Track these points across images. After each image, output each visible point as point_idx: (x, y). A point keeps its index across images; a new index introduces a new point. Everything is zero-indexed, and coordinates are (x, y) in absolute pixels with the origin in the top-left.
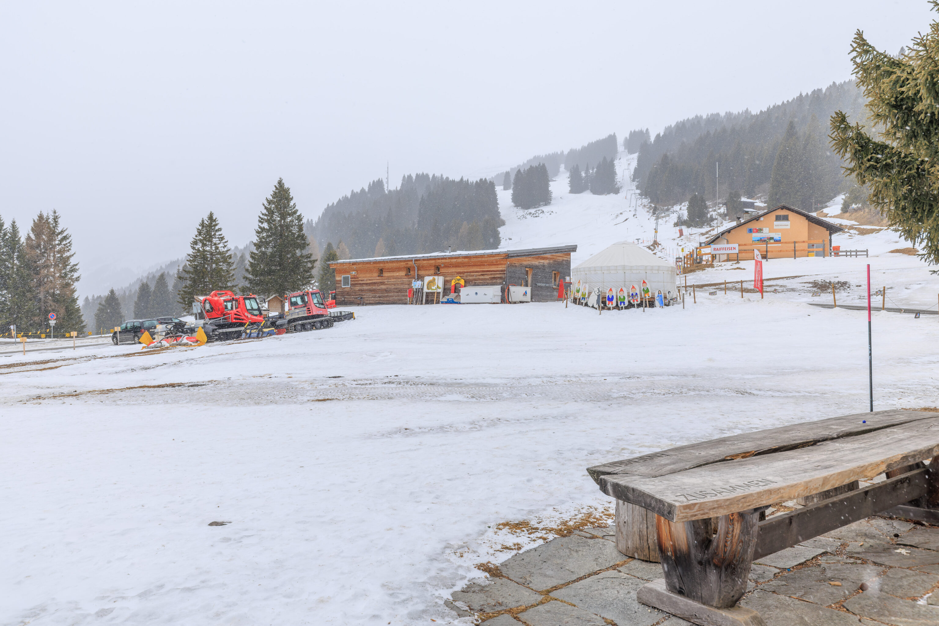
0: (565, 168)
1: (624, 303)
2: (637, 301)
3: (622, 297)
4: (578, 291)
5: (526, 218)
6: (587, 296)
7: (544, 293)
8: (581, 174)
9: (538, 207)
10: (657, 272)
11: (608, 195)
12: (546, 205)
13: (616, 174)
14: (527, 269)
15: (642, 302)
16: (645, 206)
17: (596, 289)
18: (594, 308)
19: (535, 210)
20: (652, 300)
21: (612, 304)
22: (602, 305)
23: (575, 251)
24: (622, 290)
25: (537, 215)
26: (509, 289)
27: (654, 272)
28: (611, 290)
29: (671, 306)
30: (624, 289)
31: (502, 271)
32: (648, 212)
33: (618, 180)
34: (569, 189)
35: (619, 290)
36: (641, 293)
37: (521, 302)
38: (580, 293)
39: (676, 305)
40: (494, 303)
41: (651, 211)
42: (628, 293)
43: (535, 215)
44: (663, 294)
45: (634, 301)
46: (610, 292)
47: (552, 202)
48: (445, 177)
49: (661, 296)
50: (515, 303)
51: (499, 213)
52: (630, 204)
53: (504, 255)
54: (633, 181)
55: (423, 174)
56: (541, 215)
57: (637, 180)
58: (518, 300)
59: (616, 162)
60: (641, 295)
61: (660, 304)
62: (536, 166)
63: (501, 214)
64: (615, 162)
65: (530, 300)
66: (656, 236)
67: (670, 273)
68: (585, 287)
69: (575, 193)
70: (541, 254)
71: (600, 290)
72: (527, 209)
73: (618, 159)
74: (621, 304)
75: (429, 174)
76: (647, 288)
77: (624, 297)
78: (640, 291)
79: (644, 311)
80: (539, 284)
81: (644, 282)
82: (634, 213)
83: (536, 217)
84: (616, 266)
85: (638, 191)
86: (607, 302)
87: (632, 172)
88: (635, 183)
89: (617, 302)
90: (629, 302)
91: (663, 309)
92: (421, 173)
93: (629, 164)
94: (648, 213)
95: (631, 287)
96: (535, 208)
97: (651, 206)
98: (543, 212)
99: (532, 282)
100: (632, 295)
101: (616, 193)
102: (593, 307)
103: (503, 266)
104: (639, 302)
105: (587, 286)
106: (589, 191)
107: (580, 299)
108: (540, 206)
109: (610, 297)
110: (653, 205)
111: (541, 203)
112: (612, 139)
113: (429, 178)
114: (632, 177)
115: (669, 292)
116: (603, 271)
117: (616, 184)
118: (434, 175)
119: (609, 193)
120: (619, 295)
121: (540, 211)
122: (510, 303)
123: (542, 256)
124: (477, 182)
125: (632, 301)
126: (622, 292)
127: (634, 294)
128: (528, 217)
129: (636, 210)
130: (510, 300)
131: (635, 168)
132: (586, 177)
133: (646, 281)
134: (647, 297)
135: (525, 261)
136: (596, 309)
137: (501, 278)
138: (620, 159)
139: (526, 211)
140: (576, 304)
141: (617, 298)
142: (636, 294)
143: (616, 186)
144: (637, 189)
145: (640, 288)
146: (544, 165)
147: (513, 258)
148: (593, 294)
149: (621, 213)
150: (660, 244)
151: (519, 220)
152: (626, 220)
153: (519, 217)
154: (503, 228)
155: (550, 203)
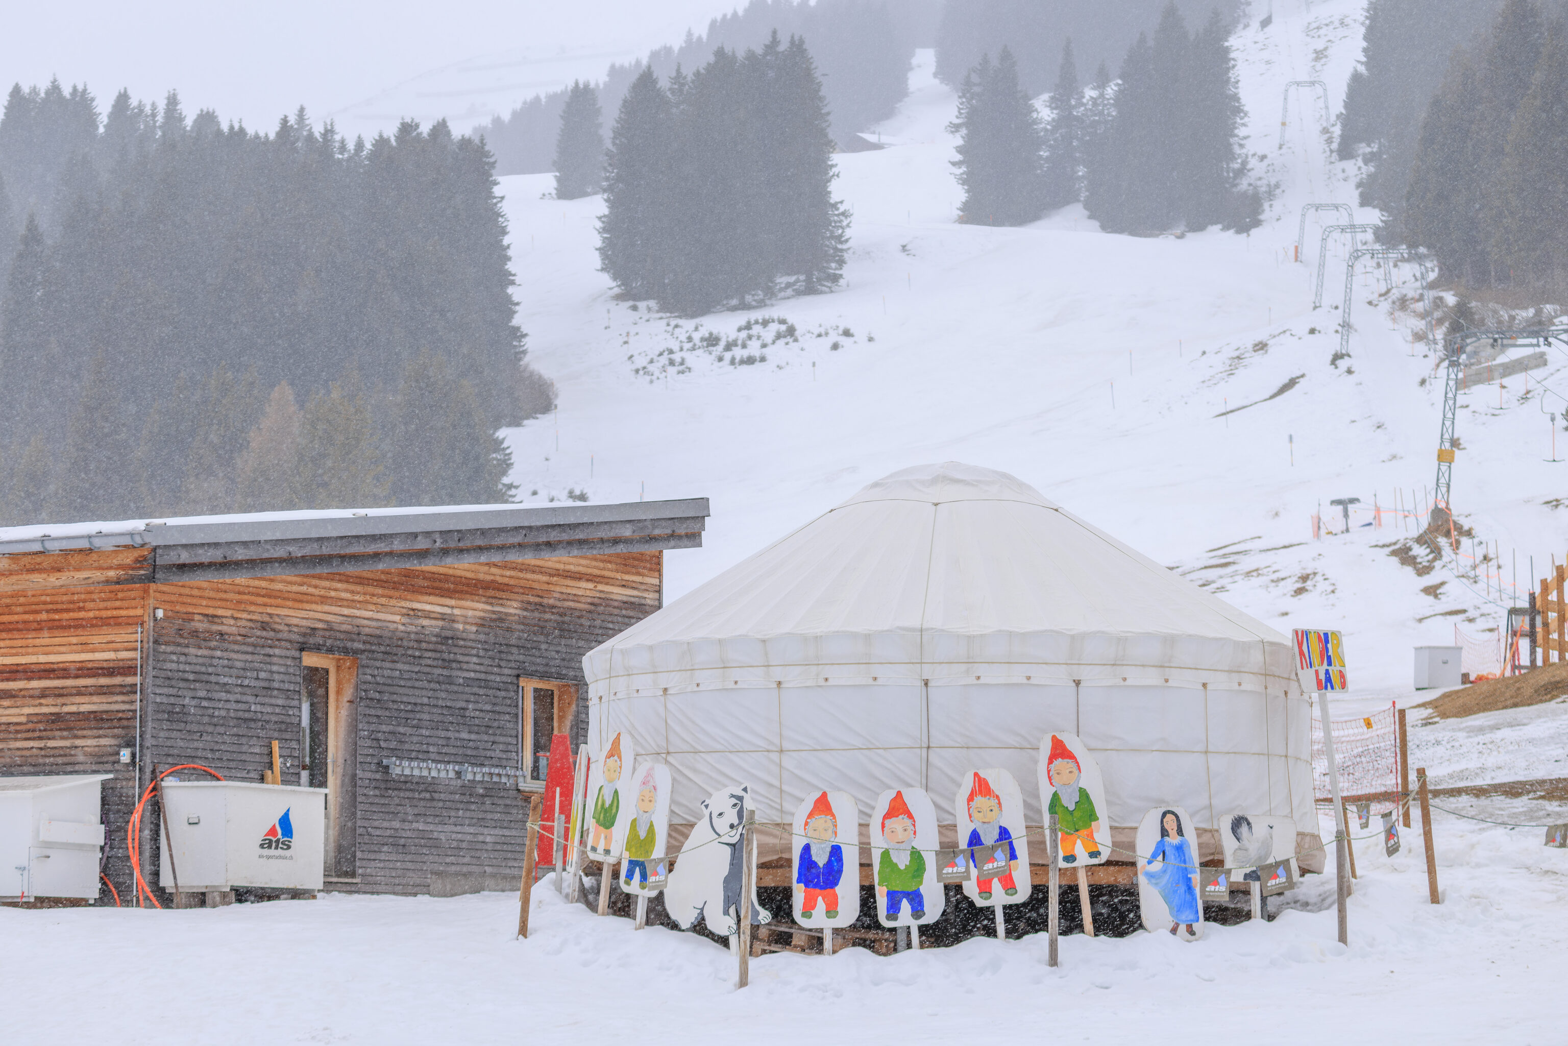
0: (943, 71)
1: (916, 900)
2: (1009, 885)
3: (902, 860)
4: (607, 818)
5: (684, 368)
6: (659, 851)
7: (445, 833)
8: (1031, 109)
9: (761, 304)
10: (1152, 678)
11: (1195, 240)
12: (810, 290)
13: (1238, 110)
14: (311, 660)
15: (1039, 894)
16: (1403, 303)
17: (721, 802)
18: (711, 936)
19: (741, 318)
20: (1121, 878)
21: (832, 911)
22: (765, 916)
23: (693, 538)
24: (898, 808)
25: (754, 349)
26: (157, 808)
27: (1136, 677)
28: (823, 805)
29: (1257, 922)
30: (916, 800)
31: (110, 672)
32: (1419, 337)
33: (1251, 147)
34: (960, 195)
35: (882, 805)
36: (1033, 828)
37: (241, 895)
38: (620, 831)
39: (1290, 917)
40: (42, 902)
41: (1440, 334)
42: (945, 828)
43: (738, 353)
44: (1191, 837)
45: (985, 888)
46: (821, 821)
47: (848, 272)
48: (189, 115)
49: (1180, 849)
50: (201, 899)
51: (517, 334)
52: (1319, 294)
53: (128, 558)
54: (1345, 152)
55: (55, 88)
56: (778, 352)
57: (1364, 149)
58: (225, 880)
59: (1243, 41)
60: (1036, 846)
61: (1177, 910)
62: (751, 56)
63: (529, 343)
64: (1233, 42)
65: (316, 880)
66: (1443, 484)
67: (1250, 684)
68: (649, 786)
69: (996, 221)
70: (423, 554)
71: (748, 804)
72: (693, 316)
73: (1255, 24)
74: (893, 909)
75: (92, 91)
76: (1084, 795)
77: (917, 857)
78: (1031, 810)
79: (1053, 961)
80: (401, 768)
81: (1059, 751)
82: (1333, 344)
83: (750, 361)
84: (868, 638)
85: (1373, 217)
86: (799, 894)
87: (1337, 106)
88: (1355, 169)
89: (867, 894)
90: (953, 889)
91: (1197, 946)
92: (43, 86)
93: (1319, 55)
94: (1421, 347)
95: (968, 783)
96: (744, 306)
97: (1438, 302)
98: (791, 331)
99: (353, 750)
100: (975, 839)
101: (1243, 229)
102: (700, 928)
103: (122, 636)
104: (1022, 894)
105: (663, 777)
106: (1076, 212)
107: (616, 875)
108: (771, 294)
109: (820, 858)
110: (1450, 299)
111: (782, 280)
113: (91, 119)
114: (1337, 131)
115: (1238, 823)
116: (778, 674)
117: (1242, 171)
118: (123, 99)
119: (1198, 226)
120: (878, 842)
121: (774, 328)
122: (165, 899)
123: (430, 566)
124: (381, 142)
125: (971, 889)
126: (898, 824)
127: (989, 837)
128: (700, 360)
129: (1346, 325)
130: (166, 880)
131: (1356, 78)
132: (1057, 124)
133: (1073, 744)
134: (1083, 859)
135: (300, 599)
136: (724, 941)
137: (98, 720)
138: (1266, 22)
139: (688, 325)
140: (592, 907)
141: (865, 866)
142: (1004, 834)
143: (1244, 185)
144: (1365, 201)
145: (1030, 793)
146: (798, 47)
147: (199, 580)
148: (701, 832)
149: (1261, 347)
150: (1469, 533)
151: (643, 379)
152: (1291, 384)
153: (641, 362)
154: (534, 427)
155: (835, 278)
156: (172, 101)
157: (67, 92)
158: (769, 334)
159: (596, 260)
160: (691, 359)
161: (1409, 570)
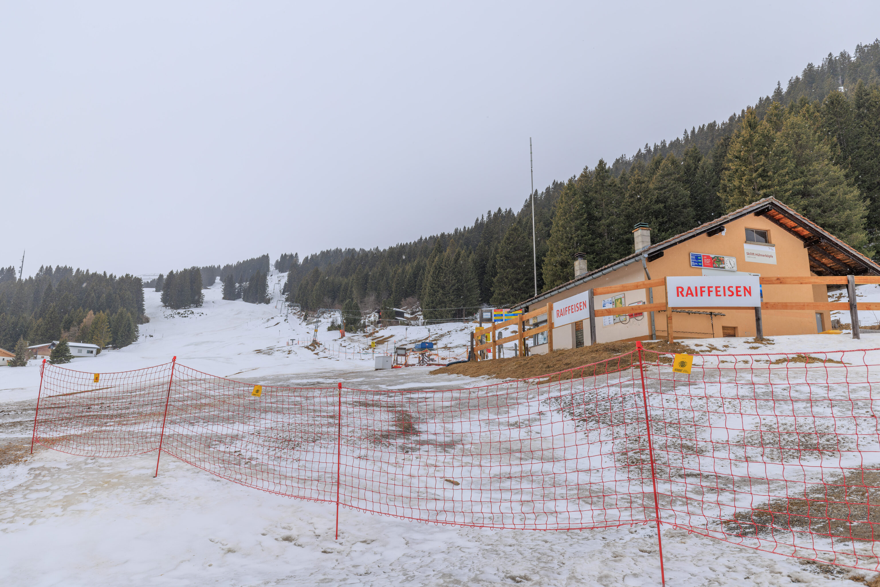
0: (221, 280)
5: (173, 317)
8: (235, 285)
9: (188, 308)
12: (197, 307)
13: (268, 286)
16: (295, 313)
19: (184, 310)
25: (186, 315)
32: (298, 318)
33: (269, 292)
34: (223, 296)
41: (303, 317)
43: (183, 315)
47: (203, 305)
48: (91, 272)
51: (144, 310)
52: (281, 312)
54: (283, 294)
55: (66, 267)
56: (190, 316)
57: (286, 293)
59: (268, 278)
62: (190, 270)
63: (145, 312)
66: (315, 336)
69: (228, 300)
72: (176, 309)
75: (73, 268)
82: (285, 318)
83: (185, 317)
85: (288, 303)
87: (282, 287)
88: (285, 296)
92: (64, 266)
93: (279, 281)
96: (185, 308)
97: (301, 314)
98: (193, 313)
101: (267, 303)
106: (241, 299)
108: (190, 307)
110: (303, 313)
111: (192, 305)
112: (265, 258)
113: (72, 273)
114: (282, 291)
117: (267, 295)
118: (78, 269)
119: (260, 303)
128: (177, 316)
129: (286, 316)
131: (286, 283)
132: (239, 286)
138: (271, 276)
139: (175, 311)
143: (268, 297)
144: (286, 301)
149: (273, 318)
150: (321, 344)
151: (166, 319)
152: (278, 323)
153: (166, 316)
154: (145, 325)
155: (201, 305)
156: (88, 271)
157: (68, 267)
158: (189, 313)
159: (160, 300)
160: (175, 316)
161: (310, 351)
